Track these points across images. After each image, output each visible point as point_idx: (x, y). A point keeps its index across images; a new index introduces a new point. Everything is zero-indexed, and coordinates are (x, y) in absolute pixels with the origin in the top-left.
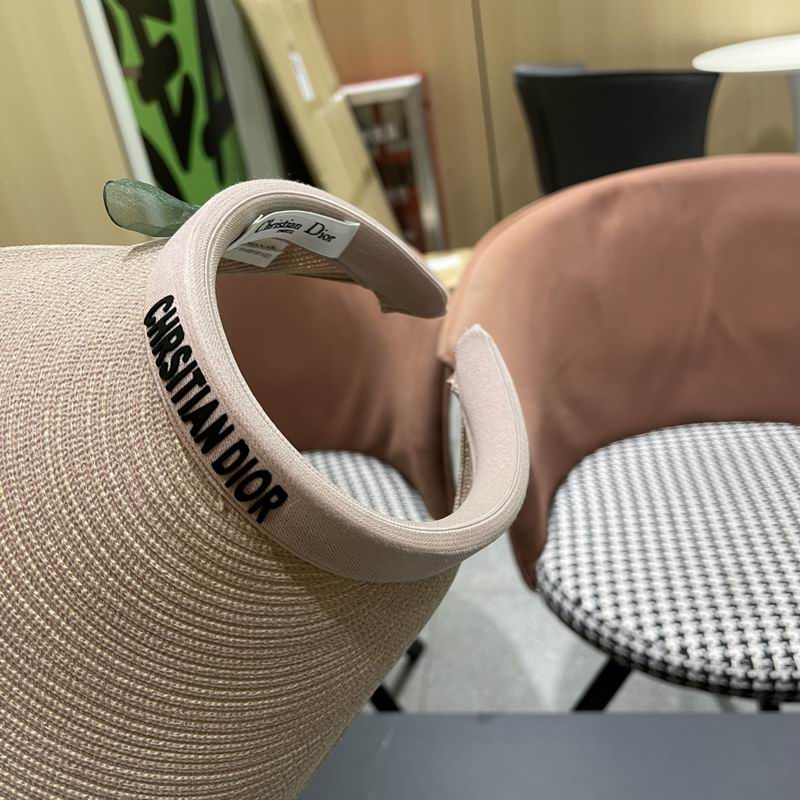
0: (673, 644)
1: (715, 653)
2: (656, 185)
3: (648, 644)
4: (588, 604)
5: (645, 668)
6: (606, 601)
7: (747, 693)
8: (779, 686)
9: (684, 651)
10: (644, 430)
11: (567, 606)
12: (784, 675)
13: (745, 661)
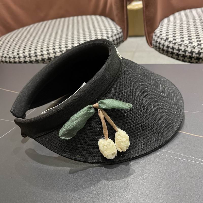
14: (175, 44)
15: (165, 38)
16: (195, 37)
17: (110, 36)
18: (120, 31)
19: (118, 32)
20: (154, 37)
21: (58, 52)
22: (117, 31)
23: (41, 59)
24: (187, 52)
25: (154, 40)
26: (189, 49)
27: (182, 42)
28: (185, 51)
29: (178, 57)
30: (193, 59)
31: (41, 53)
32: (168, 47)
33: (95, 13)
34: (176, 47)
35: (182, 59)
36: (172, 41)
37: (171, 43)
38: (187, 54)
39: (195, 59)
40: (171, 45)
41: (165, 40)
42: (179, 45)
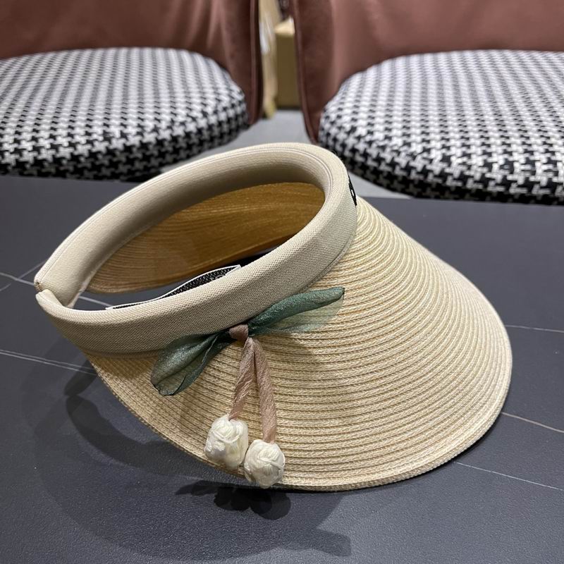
0: (436, 155)
3: (413, 156)
4: (361, 131)
6: (379, 127)
9: (446, 159)
11: (342, 137)
12: (544, 181)
13: (506, 167)
14: (370, 143)
15: (348, 127)
16: (418, 131)
17: (209, 110)
18: (240, 97)
19: (234, 102)
20: (323, 121)
21: (65, 147)
22: (232, 98)
23: (13, 164)
24: (398, 168)
25: (323, 129)
26: (402, 160)
27: (386, 142)
28: (393, 164)
29: (378, 178)
30: (411, 186)
31: (16, 145)
32: (354, 150)
33: (177, 44)
34: (373, 152)
35: (385, 182)
36: (364, 137)
37: (362, 140)
38: (398, 172)
39: (416, 186)
40: (361, 146)
41: (349, 133)
42: (379, 147)
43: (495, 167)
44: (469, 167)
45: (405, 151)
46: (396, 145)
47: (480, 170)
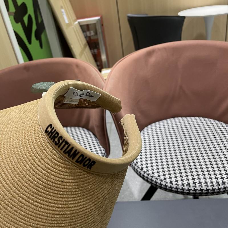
0: (168, 180)
1: (180, 183)
2: (165, 49)
3: (161, 180)
4: (145, 170)
5: (161, 188)
6: (150, 168)
7: (189, 194)
8: (197, 192)
9: (171, 182)
10: (162, 119)
11: (139, 170)
12: (199, 189)
13: (188, 185)
36: (146, 172)
38: (158, 185)
39: (164, 188)
40: (146, 175)
42: (151, 176)
43: (185, 185)
44: (178, 185)
45: (159, 178)
46: (156, 176)
47: (181, 186)
